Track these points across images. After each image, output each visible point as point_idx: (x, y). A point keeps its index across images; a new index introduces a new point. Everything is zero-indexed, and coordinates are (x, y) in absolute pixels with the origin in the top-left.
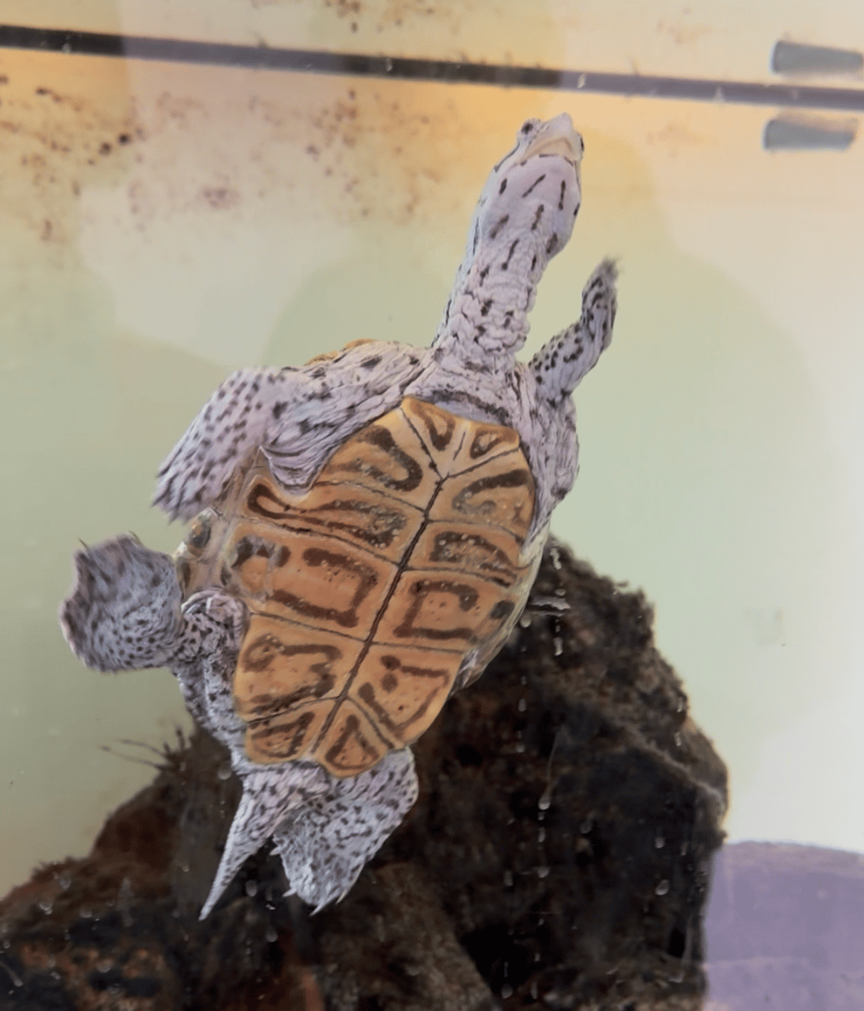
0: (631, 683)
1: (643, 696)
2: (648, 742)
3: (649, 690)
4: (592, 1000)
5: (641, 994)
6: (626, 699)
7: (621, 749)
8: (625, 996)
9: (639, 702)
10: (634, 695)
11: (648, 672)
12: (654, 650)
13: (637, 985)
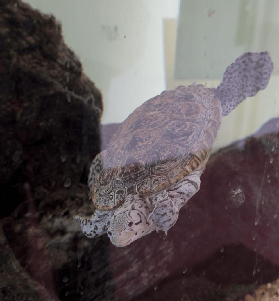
0: (55, 60)
1: (61, 66)
2: (64, 88)
3: (63, 63)
4: (49, 213)
5: (71, 206)
6: (53, 68)
7: (52, 92)
8: (64, 208)
9: (60, 69)
10: (57, 66)
11: (63, 54)
12: (64, 45)
13: (69, 202)
